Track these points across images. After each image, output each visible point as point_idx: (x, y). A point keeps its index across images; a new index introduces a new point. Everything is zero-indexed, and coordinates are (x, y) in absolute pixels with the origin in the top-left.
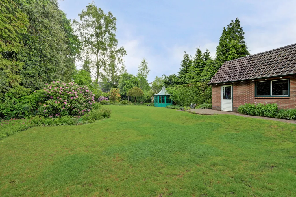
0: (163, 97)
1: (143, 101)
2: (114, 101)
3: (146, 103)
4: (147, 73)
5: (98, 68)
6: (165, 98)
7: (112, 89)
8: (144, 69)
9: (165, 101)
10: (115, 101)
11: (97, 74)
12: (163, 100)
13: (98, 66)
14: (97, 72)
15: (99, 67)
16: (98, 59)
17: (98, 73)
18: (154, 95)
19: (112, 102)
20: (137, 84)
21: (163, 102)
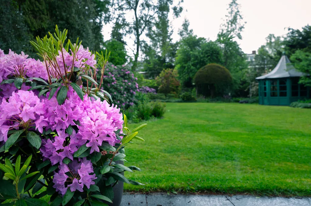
0: (282, 80)
1: (230, 94)
2: (167, 95)
3: (237, 99)
4: (241, 28)
5: (138, 35)
6: (288, 84)
7: (164, 71)
8: (234, 21)
9: (289, 91)
10: (169, 94)
11: (136, 45)
12: (283, 88)
13: (137, 32)
14: (136, 41)
15: (140, 33)
16: (137, 18)
17: (138, 43)
18: (258, 78)
19: (164, 97)
20: (217, 57)
21: (283, 94)
